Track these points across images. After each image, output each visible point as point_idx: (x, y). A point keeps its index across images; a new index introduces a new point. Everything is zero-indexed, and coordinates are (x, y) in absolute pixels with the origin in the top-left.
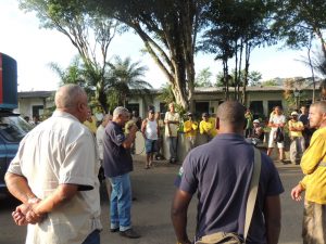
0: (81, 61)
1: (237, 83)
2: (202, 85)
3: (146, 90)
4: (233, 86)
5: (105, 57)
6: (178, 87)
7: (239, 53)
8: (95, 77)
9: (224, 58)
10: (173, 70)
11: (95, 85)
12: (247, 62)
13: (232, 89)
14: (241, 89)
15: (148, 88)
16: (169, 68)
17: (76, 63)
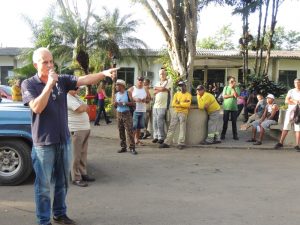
0: (58, 11)
1: (260, 45)
2: (221, 47)
3: (140, 50)
4: (254, 49)
5: (89, 6)
6: (174, 48)
7: (264, 7)
8: (74, 31)
9: (245, 12)
10: (169, 26)
11: (73, 41)
12: (274, 18)
13: (251, 53)
14: (265, 53)
15: (143, 47)
16: (165, 24)
17: (52, 14)
